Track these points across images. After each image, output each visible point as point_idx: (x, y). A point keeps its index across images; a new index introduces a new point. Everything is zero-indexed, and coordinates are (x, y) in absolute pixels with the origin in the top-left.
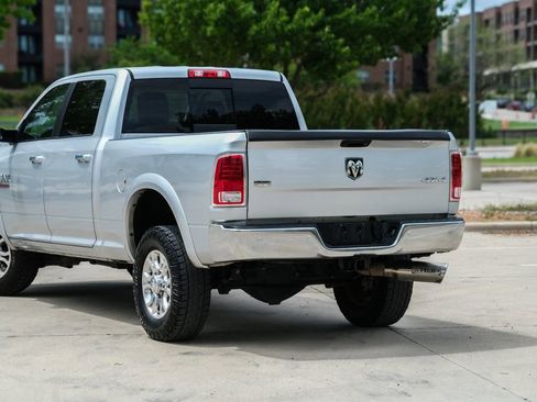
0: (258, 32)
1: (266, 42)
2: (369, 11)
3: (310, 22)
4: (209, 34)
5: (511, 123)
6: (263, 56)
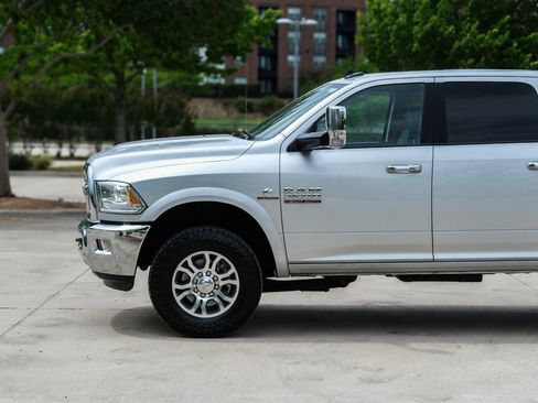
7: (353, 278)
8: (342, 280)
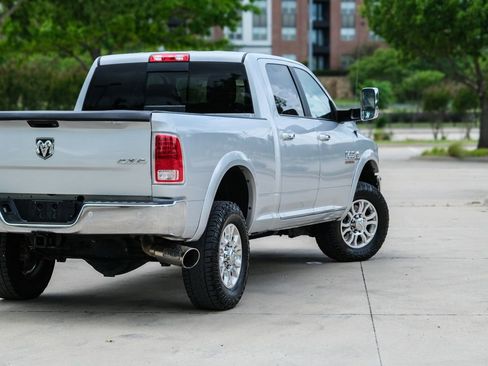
0: (464, 18)
1: (472, 27)
4: (418, 22)
6: (468, 40)
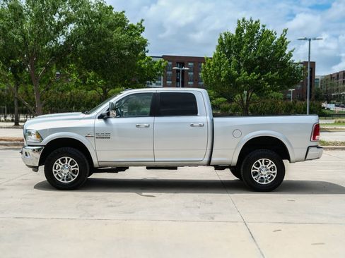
2: (275, 74)
3: (255, 77)
5: (339, 112)
7: (127, 168)
8: (123, 168)
